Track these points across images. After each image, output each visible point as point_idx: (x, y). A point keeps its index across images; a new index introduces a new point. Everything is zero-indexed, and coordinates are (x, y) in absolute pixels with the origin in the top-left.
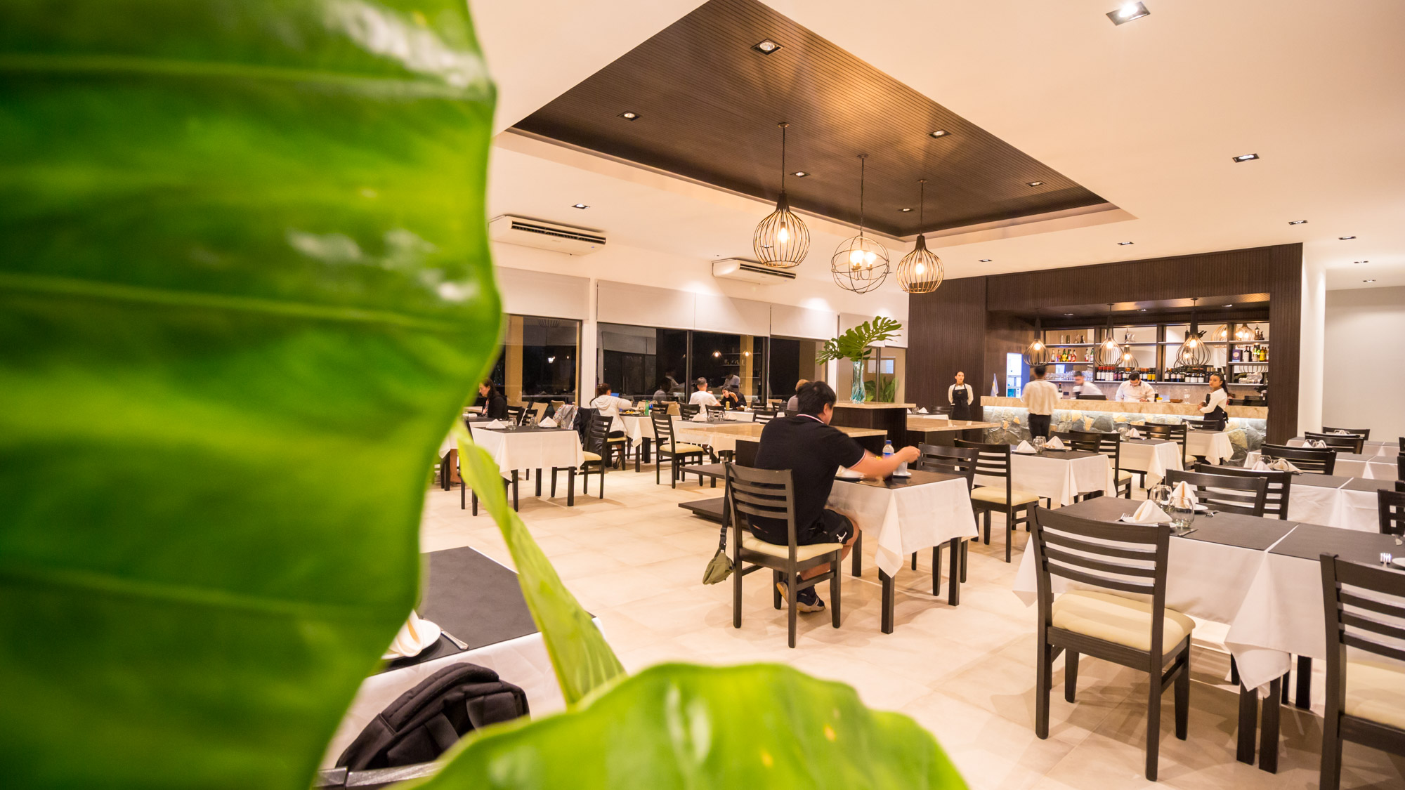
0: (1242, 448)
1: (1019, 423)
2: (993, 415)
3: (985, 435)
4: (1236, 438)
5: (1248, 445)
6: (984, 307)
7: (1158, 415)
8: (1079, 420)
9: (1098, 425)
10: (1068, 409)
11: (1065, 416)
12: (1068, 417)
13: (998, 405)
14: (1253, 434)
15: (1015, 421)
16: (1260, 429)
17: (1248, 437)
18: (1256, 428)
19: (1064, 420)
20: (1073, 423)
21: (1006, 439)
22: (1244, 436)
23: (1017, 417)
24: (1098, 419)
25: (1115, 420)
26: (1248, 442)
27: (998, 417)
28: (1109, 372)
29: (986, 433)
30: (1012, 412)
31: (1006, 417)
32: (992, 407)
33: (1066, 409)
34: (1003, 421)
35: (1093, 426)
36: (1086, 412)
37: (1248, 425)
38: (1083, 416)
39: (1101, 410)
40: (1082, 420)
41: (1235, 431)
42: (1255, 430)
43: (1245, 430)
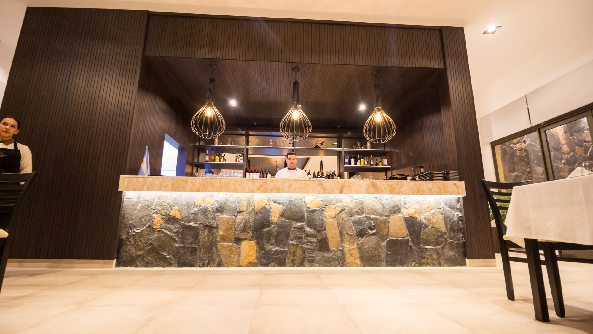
0: (441, 232)
1: (178, 216)
2: (138, 207)
3: (121, 240)
4: (434, 221)
5: (446, 227)
6: (140, 50)
7: (356, 196)
8: (264, 208)
9: (288, 213)
10: (253, 191)
11: (245, 203)
12: (249, 204)
13: (148, 190)
14: (449, 214)
15: (172, 213)
16: (453, 208)
17: (445, 217)
18: (450, 207)
19: (244, 209)
20: (257, 213)
21: (156, 244)
22: (441, 217)
23: (176, 207)
24: (288, 206)
25: (308, 206)
26: (446, 224)
27: (146, 210)
28: (256, 173)
29: (124, 237)
30: (169, 201)
31: (160, 208)
32: (137, 193)
33: (249, 191)
34: (154, 215)
35: (282, 215)
36: (274, 195)
37: (443, 205)
38: (268, 202)
39: (295, 191)
40: (268, 207)
41: (433, 211)
42: (450, 209)
43: (441, 210)
